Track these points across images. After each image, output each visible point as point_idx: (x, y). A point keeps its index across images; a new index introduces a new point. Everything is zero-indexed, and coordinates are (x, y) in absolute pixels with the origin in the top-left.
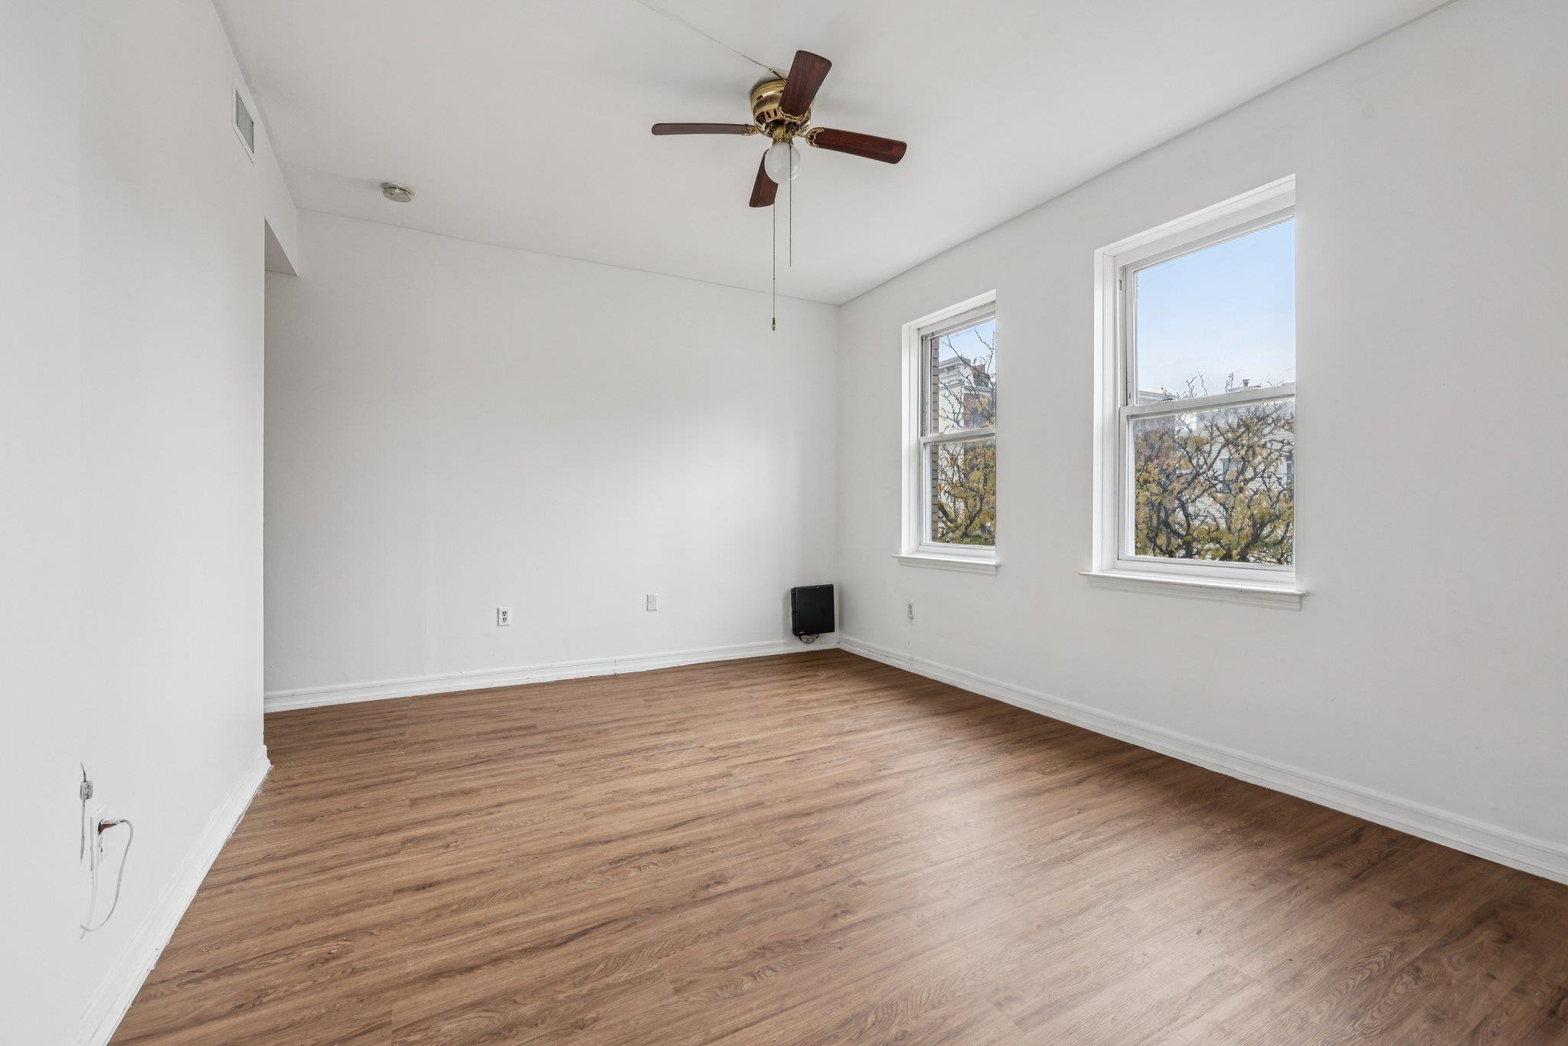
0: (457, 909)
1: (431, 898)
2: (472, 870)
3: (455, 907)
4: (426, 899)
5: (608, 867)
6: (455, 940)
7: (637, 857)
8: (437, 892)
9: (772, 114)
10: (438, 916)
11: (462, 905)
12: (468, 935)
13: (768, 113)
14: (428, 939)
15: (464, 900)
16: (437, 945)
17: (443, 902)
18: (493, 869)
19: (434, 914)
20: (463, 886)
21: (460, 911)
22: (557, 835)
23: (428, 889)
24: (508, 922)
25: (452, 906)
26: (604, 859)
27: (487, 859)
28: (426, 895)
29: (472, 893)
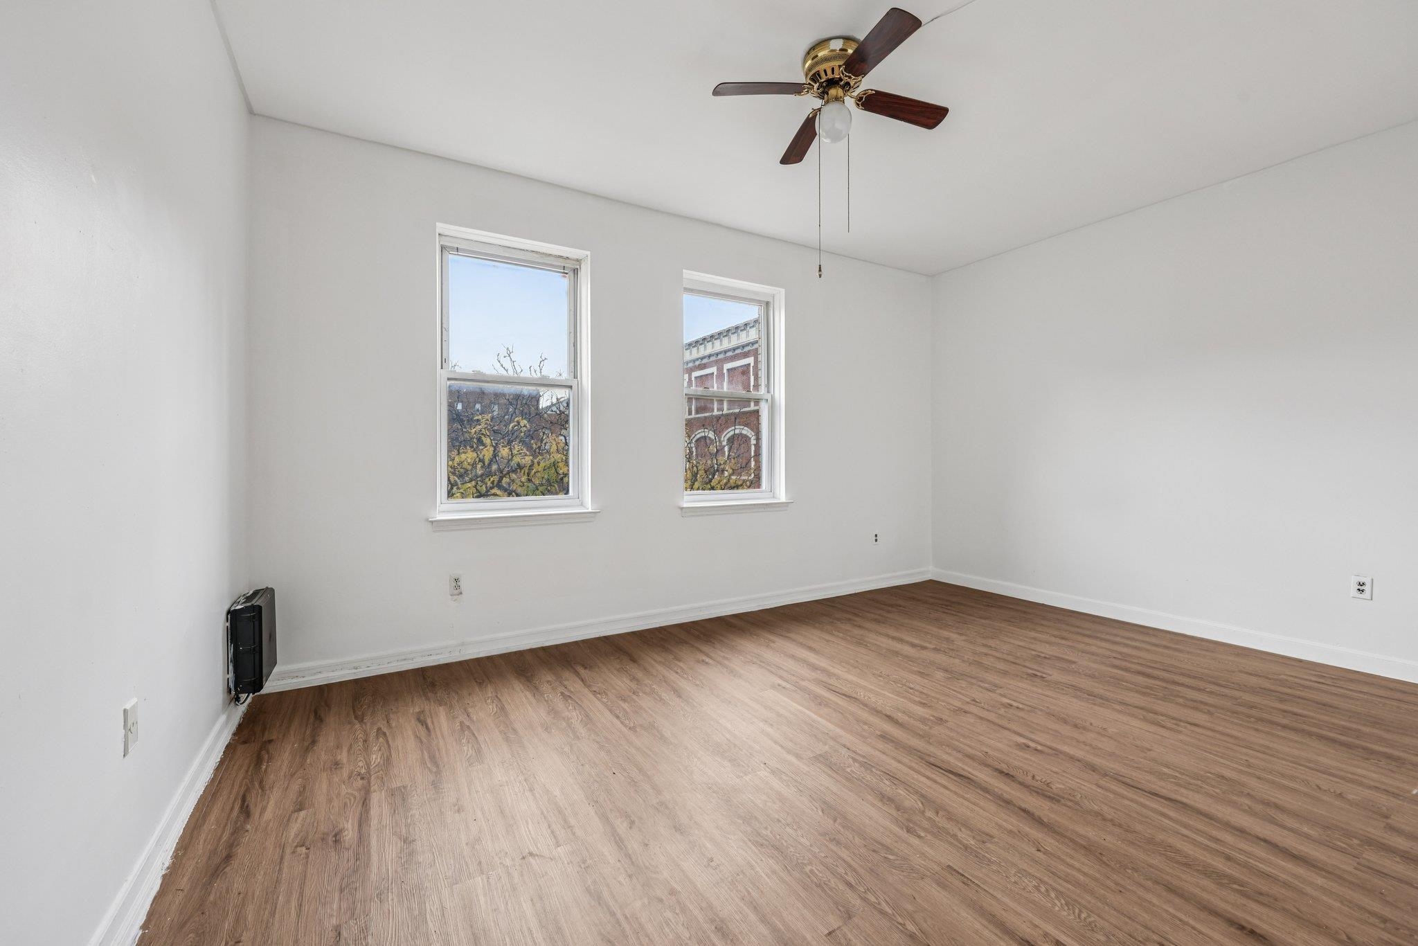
0: (1235, 883)
1: (1253, 915)
2: (1177, 900)
3: (1235, 886)
4: (1260, 919)
5: (1063, 801)
6: (1261, 866)
7: (1032, 788)
8: (1239, 914)
9: (829, 72)
10: (1261, 894)
11: (1226, 881)
12: (1246, 858)
13: (825, 71)
14: (1286, 885)
15: (1220, 885)
16: (1281, 875)
17: (1244, 901)
18: (1156, 882)
19: (1261, 898)
20: (1205, 895)
21: (1233, 880)
22: (1046, 853)
23: (1249, 927)
24: (1200, 839)
25: (1237, 890)
26: (1053, 805)
27: (1149, 896)
28: (1256, 921)
29: (1206, 882)
